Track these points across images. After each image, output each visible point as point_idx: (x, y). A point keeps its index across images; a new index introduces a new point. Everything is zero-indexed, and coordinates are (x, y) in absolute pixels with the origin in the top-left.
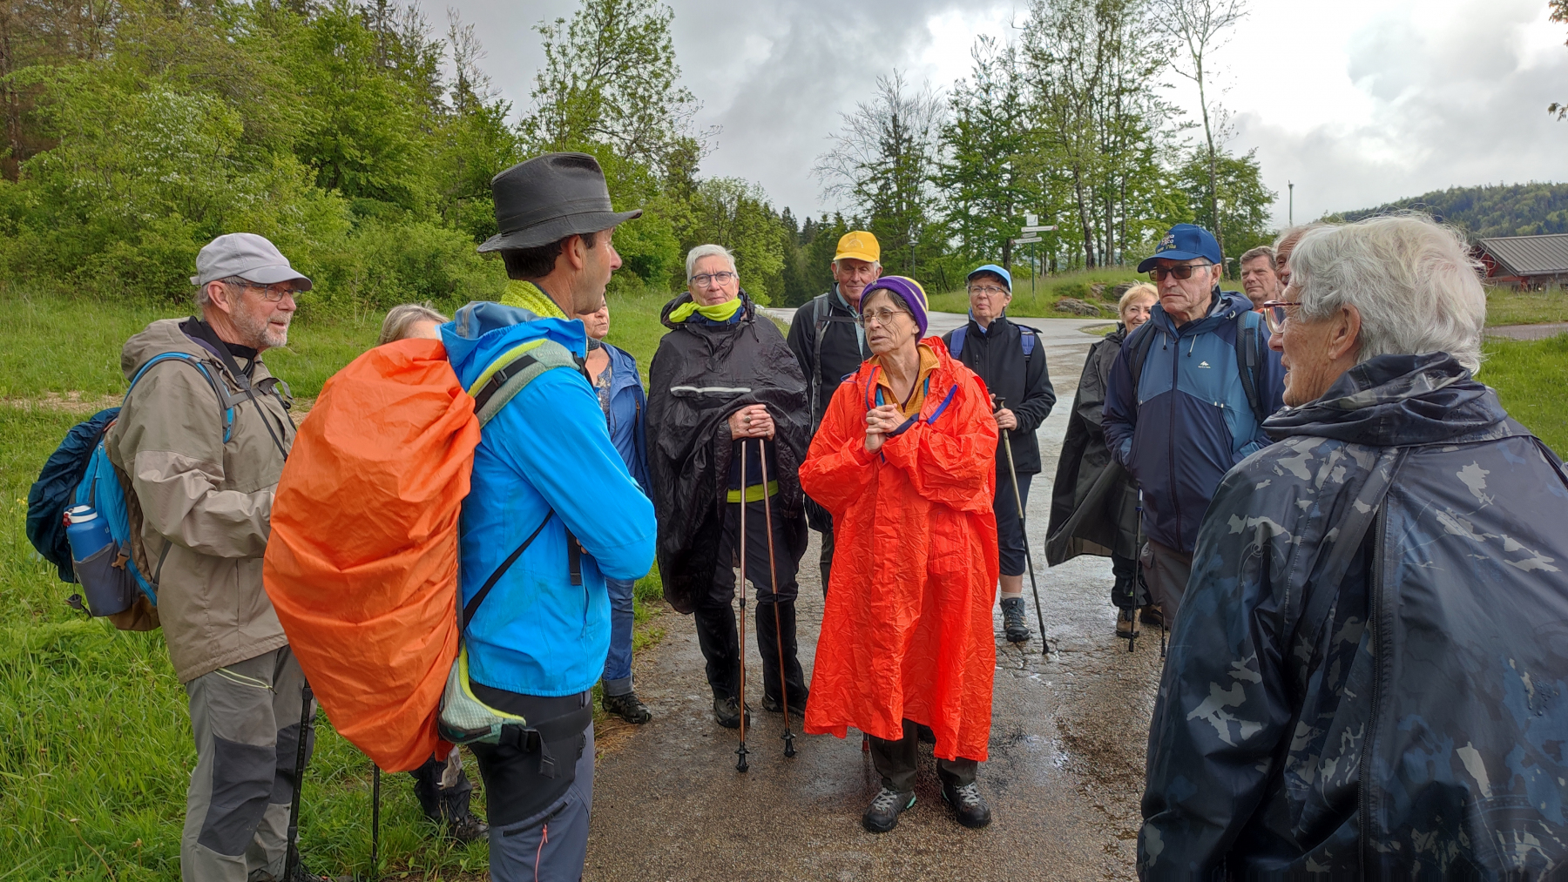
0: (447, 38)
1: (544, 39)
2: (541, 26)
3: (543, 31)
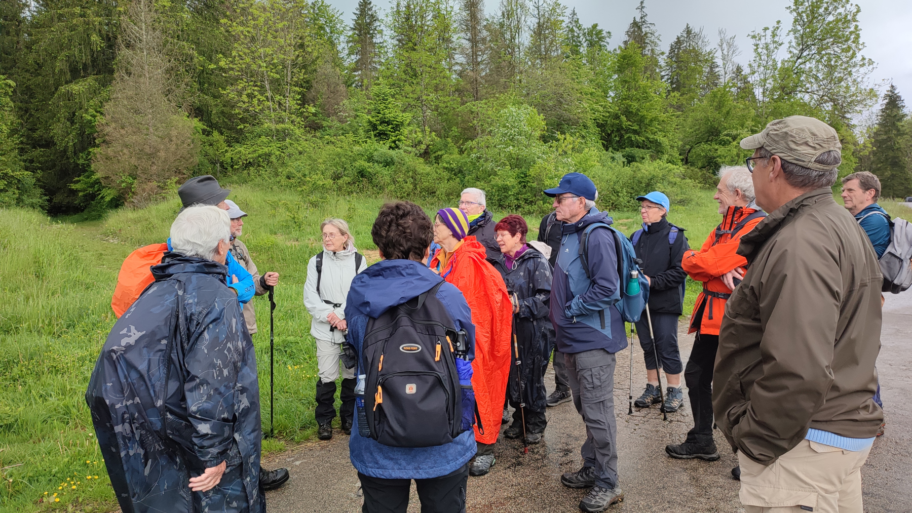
0: (717, 47)
1: (753, 41)
2: (753, 34)
3: (754, 37)
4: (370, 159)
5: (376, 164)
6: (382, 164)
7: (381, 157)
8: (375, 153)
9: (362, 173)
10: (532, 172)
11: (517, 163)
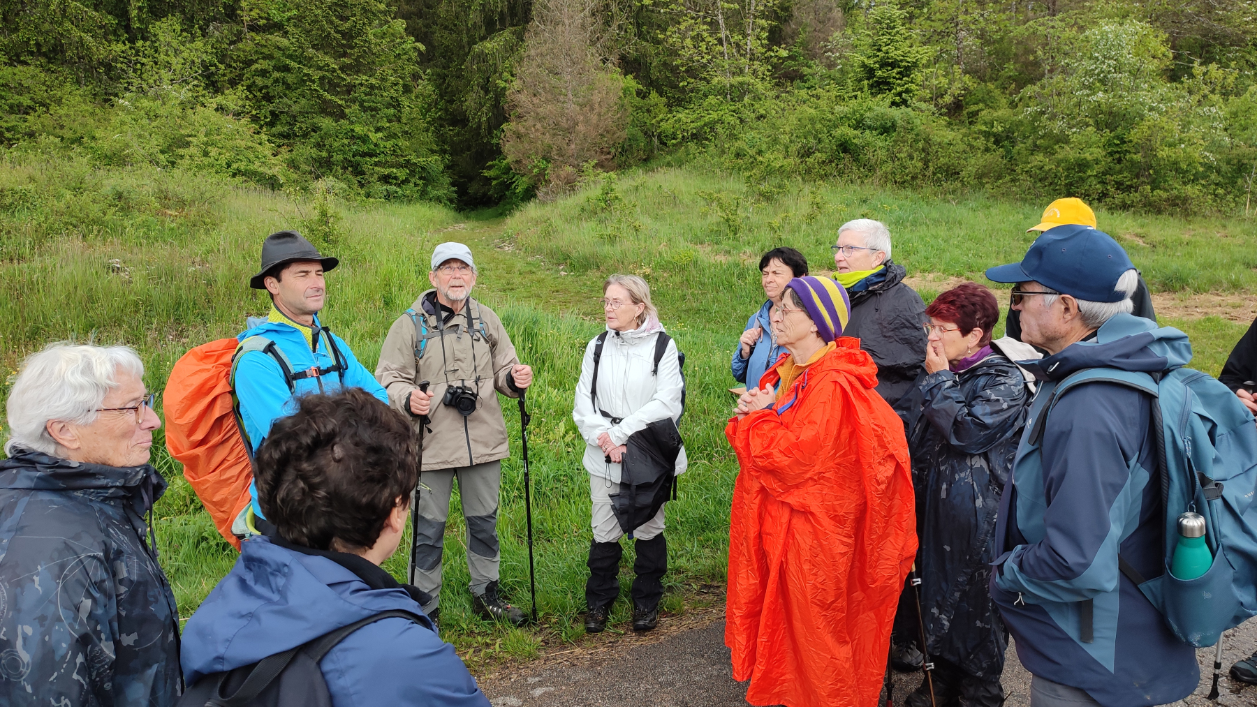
4: (859, 124)
5: (867, 132)
6: (878, 131)
7: (877, 120)
8: (868, 114)
9: (844, 147)
10: (1135, 135)
11: (1110, 120)
